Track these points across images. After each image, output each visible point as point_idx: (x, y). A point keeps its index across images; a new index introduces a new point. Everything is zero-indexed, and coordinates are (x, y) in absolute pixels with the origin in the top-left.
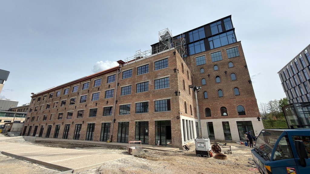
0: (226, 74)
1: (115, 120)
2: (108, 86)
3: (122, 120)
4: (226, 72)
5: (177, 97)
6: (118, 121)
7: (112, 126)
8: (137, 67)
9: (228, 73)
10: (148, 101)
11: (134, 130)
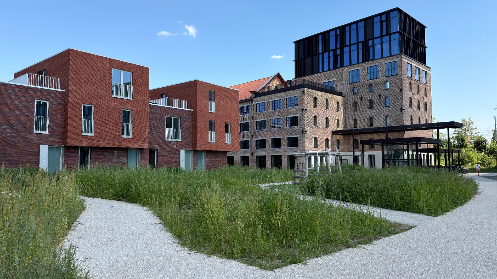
0: (380, 97)
1: (253, 154)
2: (242, 118)
3: (259, 154)
4: (380, 95)
5: (303, 135)
6: (256, 154)
7: (250, 158)
8: (270, 101)
9: (382, 97)
10: (281, 137)
11: (271, 162)
